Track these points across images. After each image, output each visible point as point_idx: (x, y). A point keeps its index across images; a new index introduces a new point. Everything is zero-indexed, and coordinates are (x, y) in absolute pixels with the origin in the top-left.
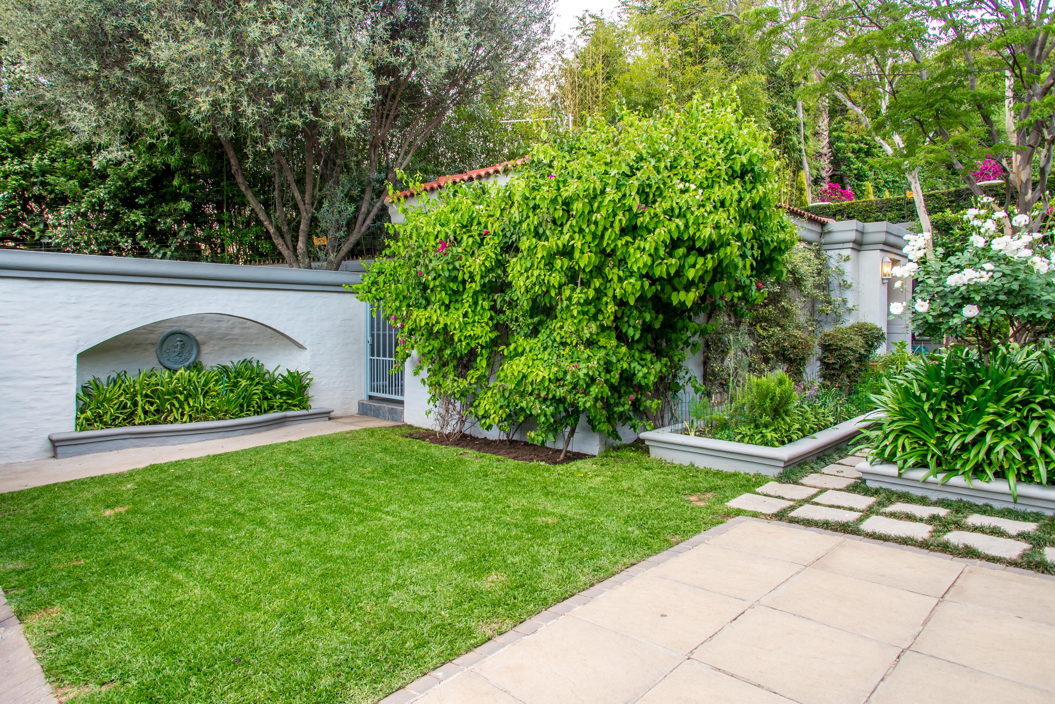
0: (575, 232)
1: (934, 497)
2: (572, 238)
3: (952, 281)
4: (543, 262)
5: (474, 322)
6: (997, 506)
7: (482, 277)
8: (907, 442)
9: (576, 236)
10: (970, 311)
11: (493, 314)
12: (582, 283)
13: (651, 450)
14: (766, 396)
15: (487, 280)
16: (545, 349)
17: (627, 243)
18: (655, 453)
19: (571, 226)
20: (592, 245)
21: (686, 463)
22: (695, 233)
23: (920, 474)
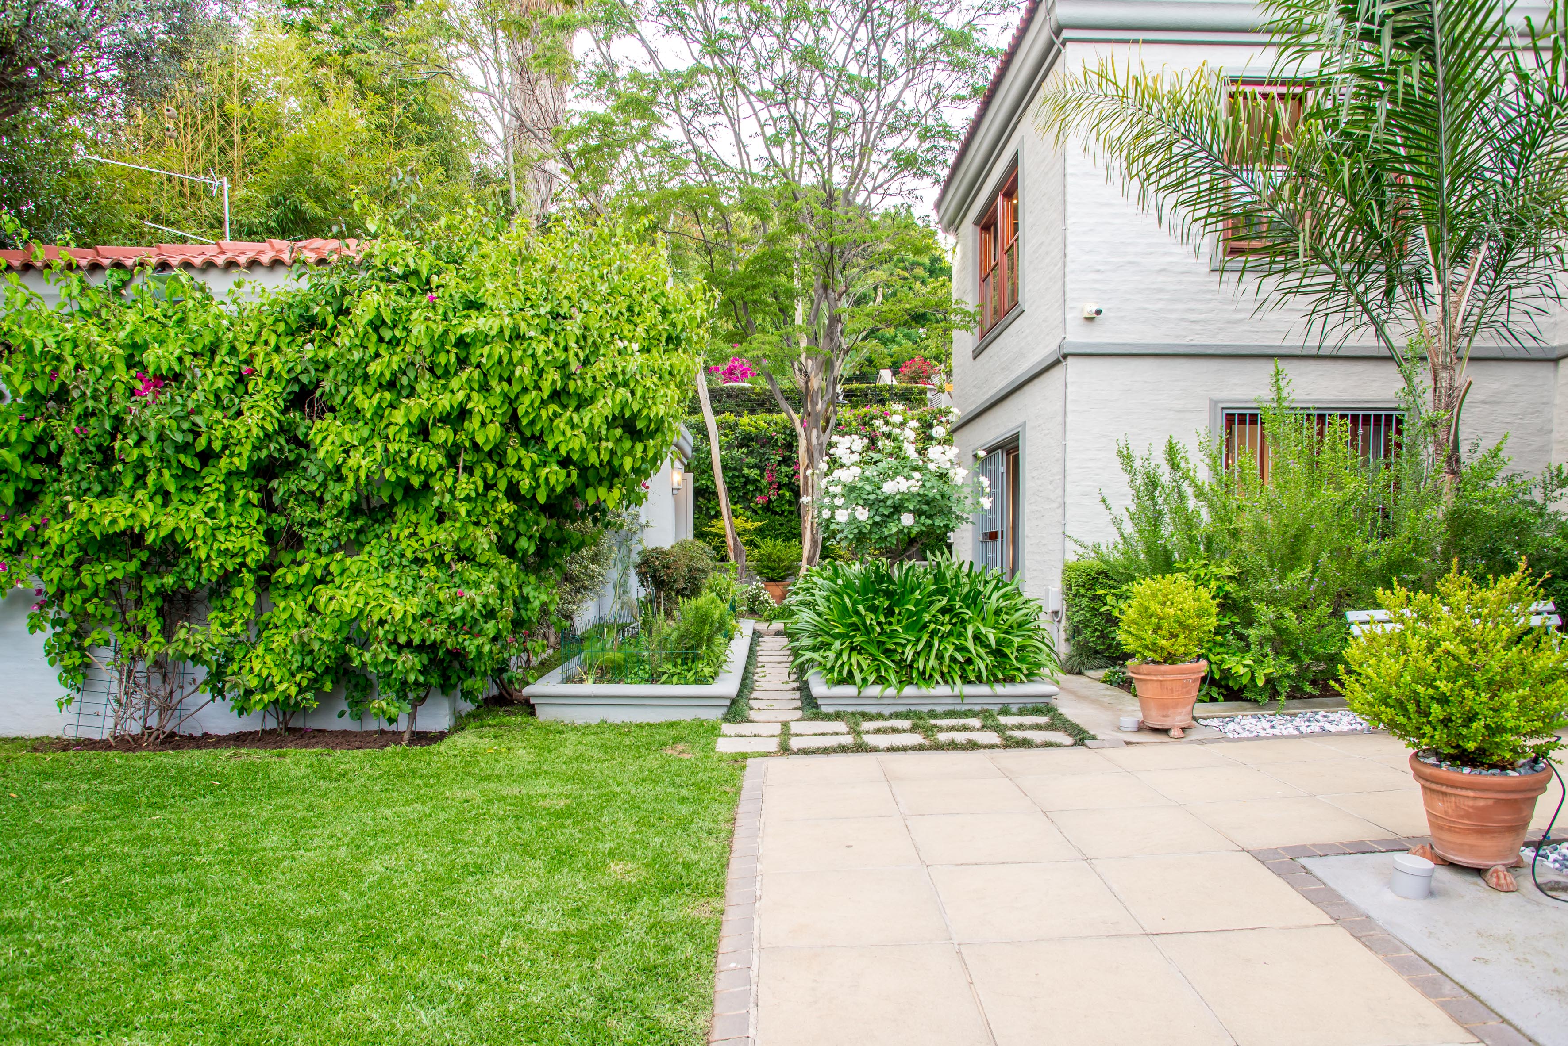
0: (472, 389)
1: (886, 711)
2: (469, 398)
3: (889, 487)
4: (406, 430)
5: (230, 525)
6: (939, 709)
7: (255, 448)
8: (860, 658)
9: (475, 395)
10: (907, 520)
11: (264, 514)
12: (465, 469)
13: (538, 710)
14: (704, 622)
15: (264, 453)
16: (387, 569)
17: (555, 414)
18: (544, 714)
19: (469, 380)
20: (498, 411)
21: (595, 721)
22: (640, 411)
23: (876, 690)
